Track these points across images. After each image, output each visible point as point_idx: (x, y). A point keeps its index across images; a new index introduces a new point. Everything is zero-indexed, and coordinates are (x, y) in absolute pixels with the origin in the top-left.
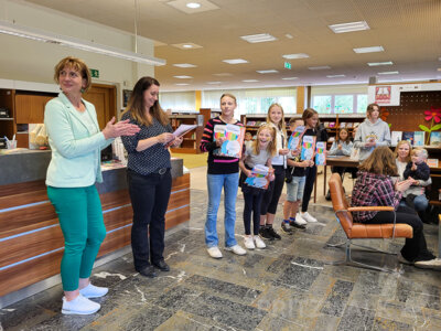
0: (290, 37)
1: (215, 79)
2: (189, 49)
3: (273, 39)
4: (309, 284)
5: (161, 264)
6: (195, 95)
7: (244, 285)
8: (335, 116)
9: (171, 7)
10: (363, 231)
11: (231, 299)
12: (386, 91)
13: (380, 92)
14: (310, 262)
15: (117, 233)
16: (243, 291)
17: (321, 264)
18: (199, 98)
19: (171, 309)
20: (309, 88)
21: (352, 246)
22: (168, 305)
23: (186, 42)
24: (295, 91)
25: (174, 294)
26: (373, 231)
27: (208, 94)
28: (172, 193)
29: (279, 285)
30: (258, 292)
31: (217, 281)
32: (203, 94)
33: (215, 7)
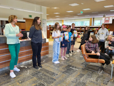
0: (83, 4)
2: (56, 9)
3: (78, 5)
4: (72, 74)
5: (40, 66)
7: (54, 72)
8: (98, 27)
10: (90, 60)
11: (49, 76)
12: (108, 19)
13: (106, 19)
14: (75, 67)
15: (26, 57)
16: (53, 74)
17: (78, 68)
18: (63, 22)
19: (33, 77)
20: (94, 18)
21: (90, 64)
22: (33, 75)
23: (55, 7)
24: (89, 19)
25: (36, 73)
27: (66, 21)
28: (42, 47)
29: (63, 73)
30: (57, 74)
31: (48, 70)
32: (64, 21)
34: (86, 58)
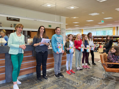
0: (103, 13)
1: (86, 26)
6: (81, 30)
7: (75, 81)
9: (67, 9)
10: (110, 70)
11: (70, 84)
14: (97, 78)
18: (83, 31)
19: (54, 84)
20: (117, 27)
24: (112, 28)
26: (113, 70)
27: (85, 30)
29: (84, 82)
30: (77, 83)
31: (68, 79)
33: (78, 8)
34: (106, 68)
